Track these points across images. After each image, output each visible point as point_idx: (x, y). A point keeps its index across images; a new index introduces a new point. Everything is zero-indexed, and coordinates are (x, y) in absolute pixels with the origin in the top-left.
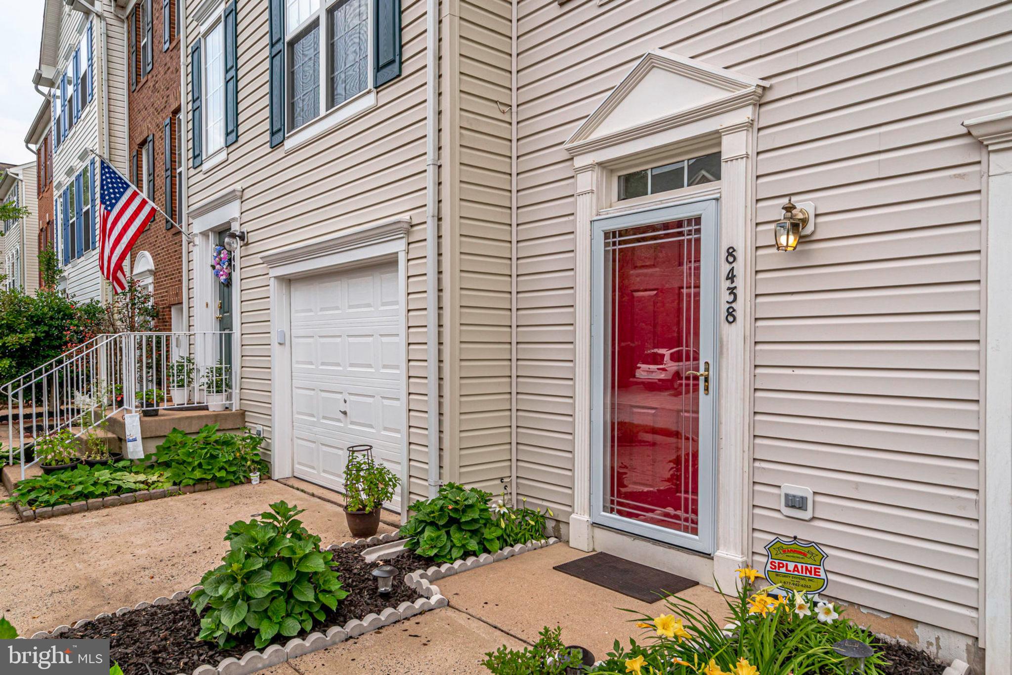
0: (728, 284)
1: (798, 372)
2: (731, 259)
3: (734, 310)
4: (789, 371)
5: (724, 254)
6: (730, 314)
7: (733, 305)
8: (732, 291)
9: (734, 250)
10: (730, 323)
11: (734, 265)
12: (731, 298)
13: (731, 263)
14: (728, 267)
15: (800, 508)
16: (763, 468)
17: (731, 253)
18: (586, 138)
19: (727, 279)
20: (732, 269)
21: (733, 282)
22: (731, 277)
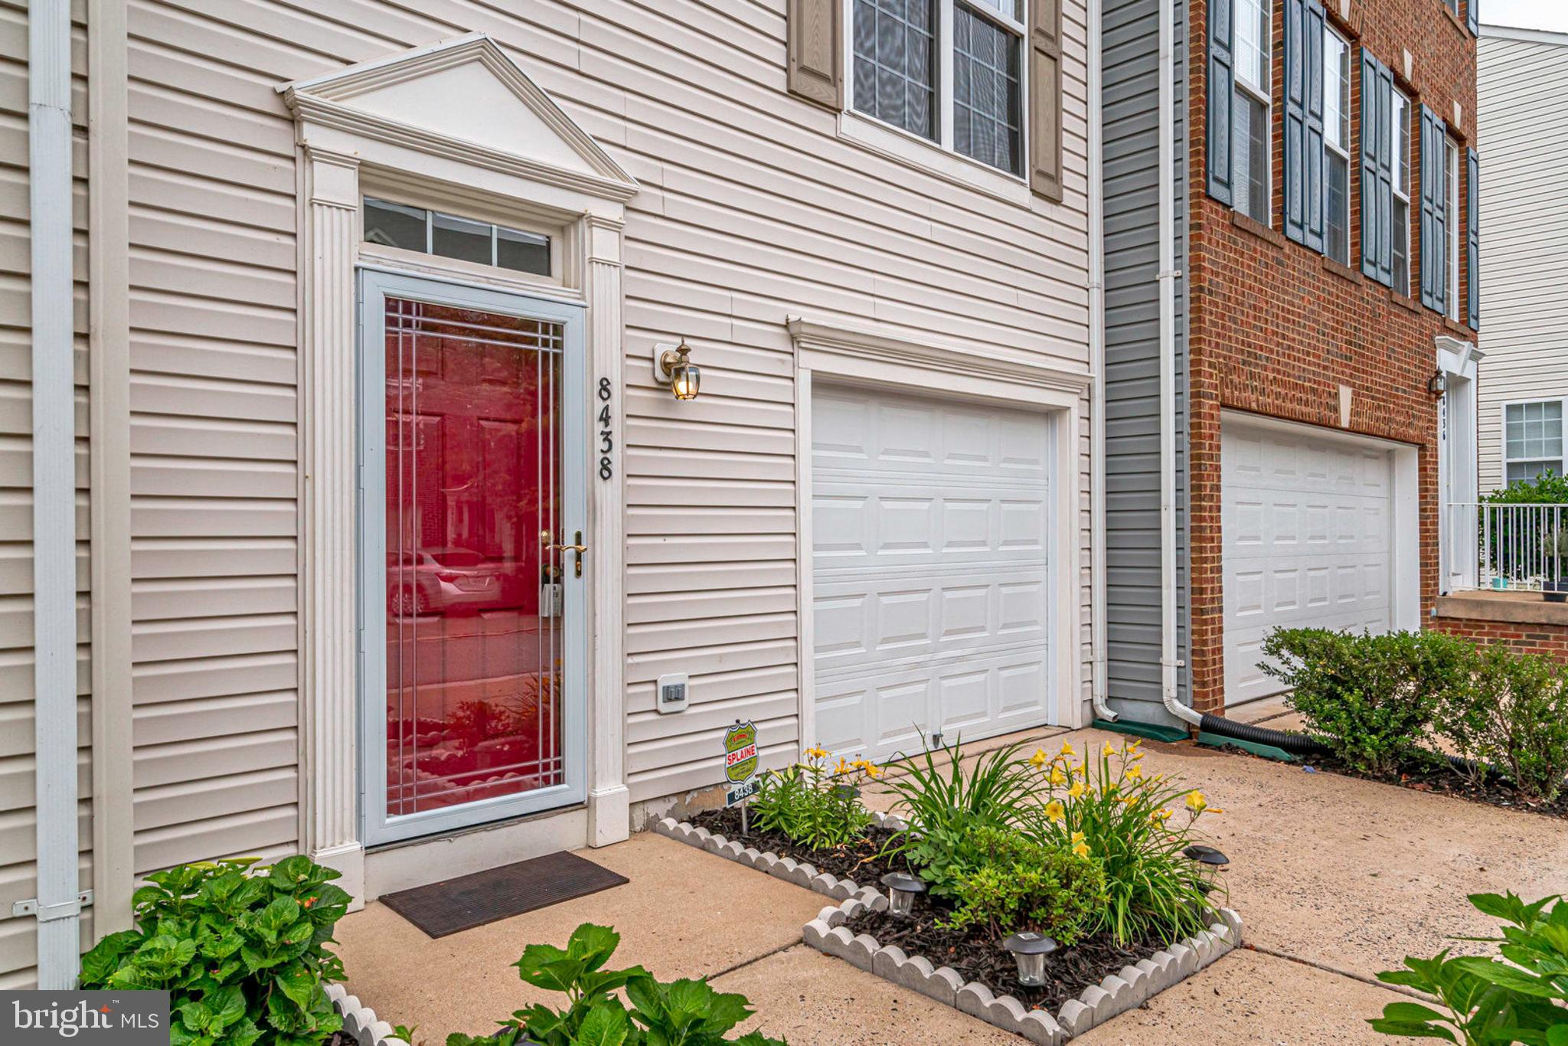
0: (600, 427)
1: (669, 540)
2: (605, 395)
3: (609, 462)
4: (659, 541)
5: (598, 387)
6: (605, 467)
7: (608, 455)
8: (607, 436)
9: (609, 383)
10: (605, 479)
11: (608, 402)
12: (605, 447)
13: (604, 399)
14: (600, 405)
15: (677, 699)
16: (638, 664)
17: (605, 386)
18: (335, 100)
19: (601, 419)
20: (607, 408)
21: (607, 425)
22: (605, 418)
